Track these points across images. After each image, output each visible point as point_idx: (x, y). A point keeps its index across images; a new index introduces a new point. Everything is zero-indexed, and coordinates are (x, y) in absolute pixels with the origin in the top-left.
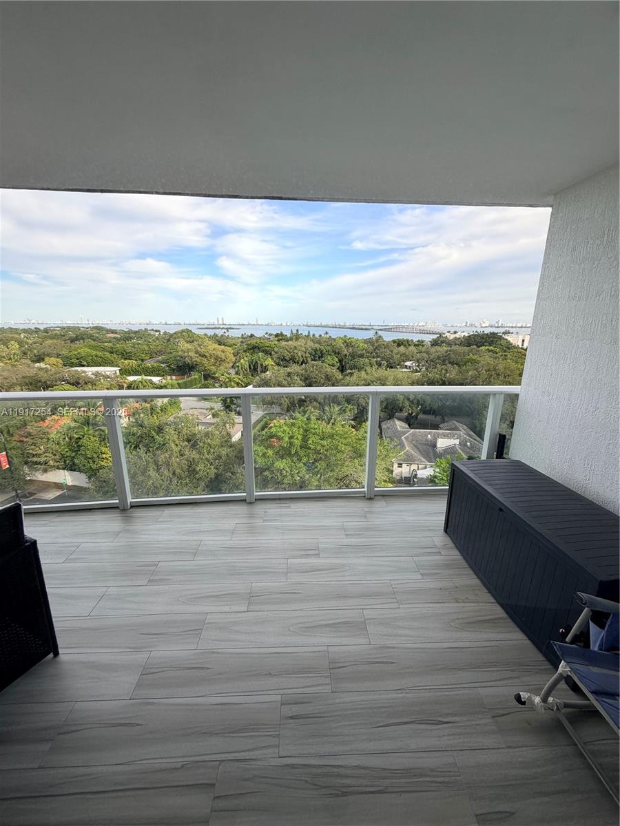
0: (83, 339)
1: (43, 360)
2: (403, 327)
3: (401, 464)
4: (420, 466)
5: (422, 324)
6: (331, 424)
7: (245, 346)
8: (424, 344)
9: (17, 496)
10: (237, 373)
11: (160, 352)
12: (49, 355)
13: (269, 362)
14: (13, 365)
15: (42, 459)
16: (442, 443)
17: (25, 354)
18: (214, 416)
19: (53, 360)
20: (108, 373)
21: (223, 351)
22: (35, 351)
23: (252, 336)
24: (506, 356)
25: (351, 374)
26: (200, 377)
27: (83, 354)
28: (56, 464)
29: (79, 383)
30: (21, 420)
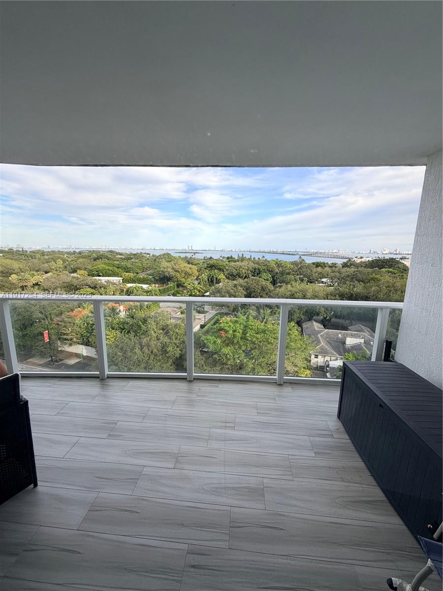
0: (101, 258)
1: (76, 271)
2: (321, 253)
3: (317, 356)
4: (332, 358)
5: (335, 251)
6: (264, 323)
7: (206, 265)
8: (336, 265)
9: (52, 360)
10: (199, 284)
11: (149, 268)
12: (80, 269)
13: (222, 276)
14: (58, 275)
15: (69, 337)
16: (350, 341)
17: (66, 267)
18: (182, 313)
19: (82, 272)
20: (115, 281)
21: (190, 268)
22: (72, 266)
23: (211, 258)
25: (280, 286)
26: (174, 286)
27: (101, 268)
28: (77, 341)
29: (96, 288)
30: (59, 310)
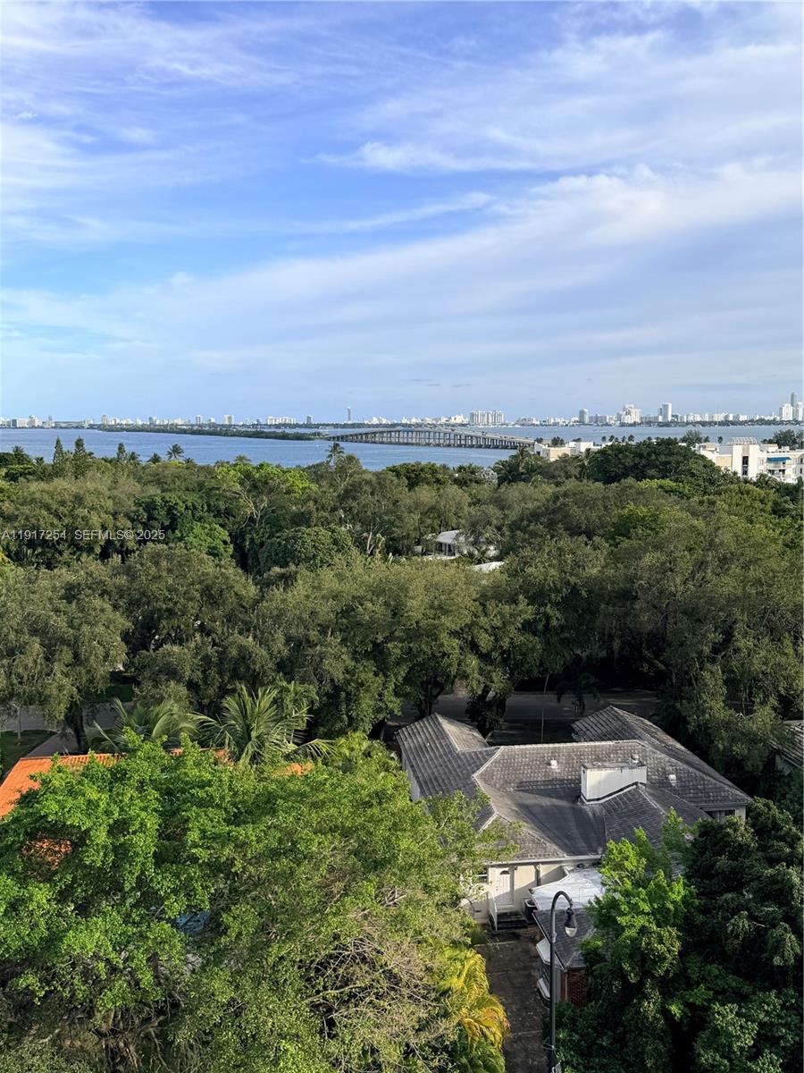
2: (408, 428)
3: (486, 869)
4: (544, 870)
5: (460, 419)
16: (598, 782)
24: (712, 503)
25: (288, 580)
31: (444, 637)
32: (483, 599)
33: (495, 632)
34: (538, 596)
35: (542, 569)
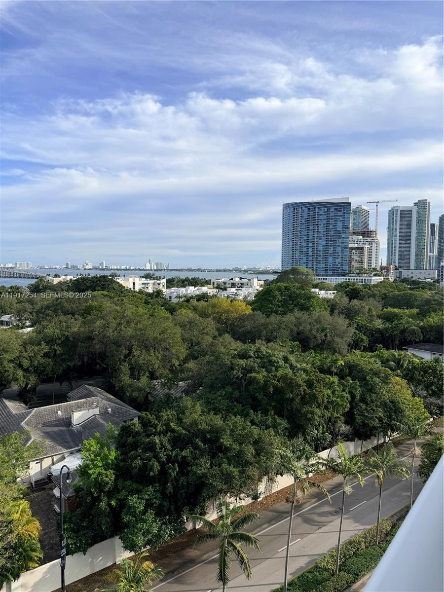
4: (56, 458)
5: (10, 265)
8: (21, 291)
16: (78, 417)
24: (123, 300)
31: (5, 363)
32: (24, 345)
33: (30, 359)
34: (50, 341)
35: (52, 329)
